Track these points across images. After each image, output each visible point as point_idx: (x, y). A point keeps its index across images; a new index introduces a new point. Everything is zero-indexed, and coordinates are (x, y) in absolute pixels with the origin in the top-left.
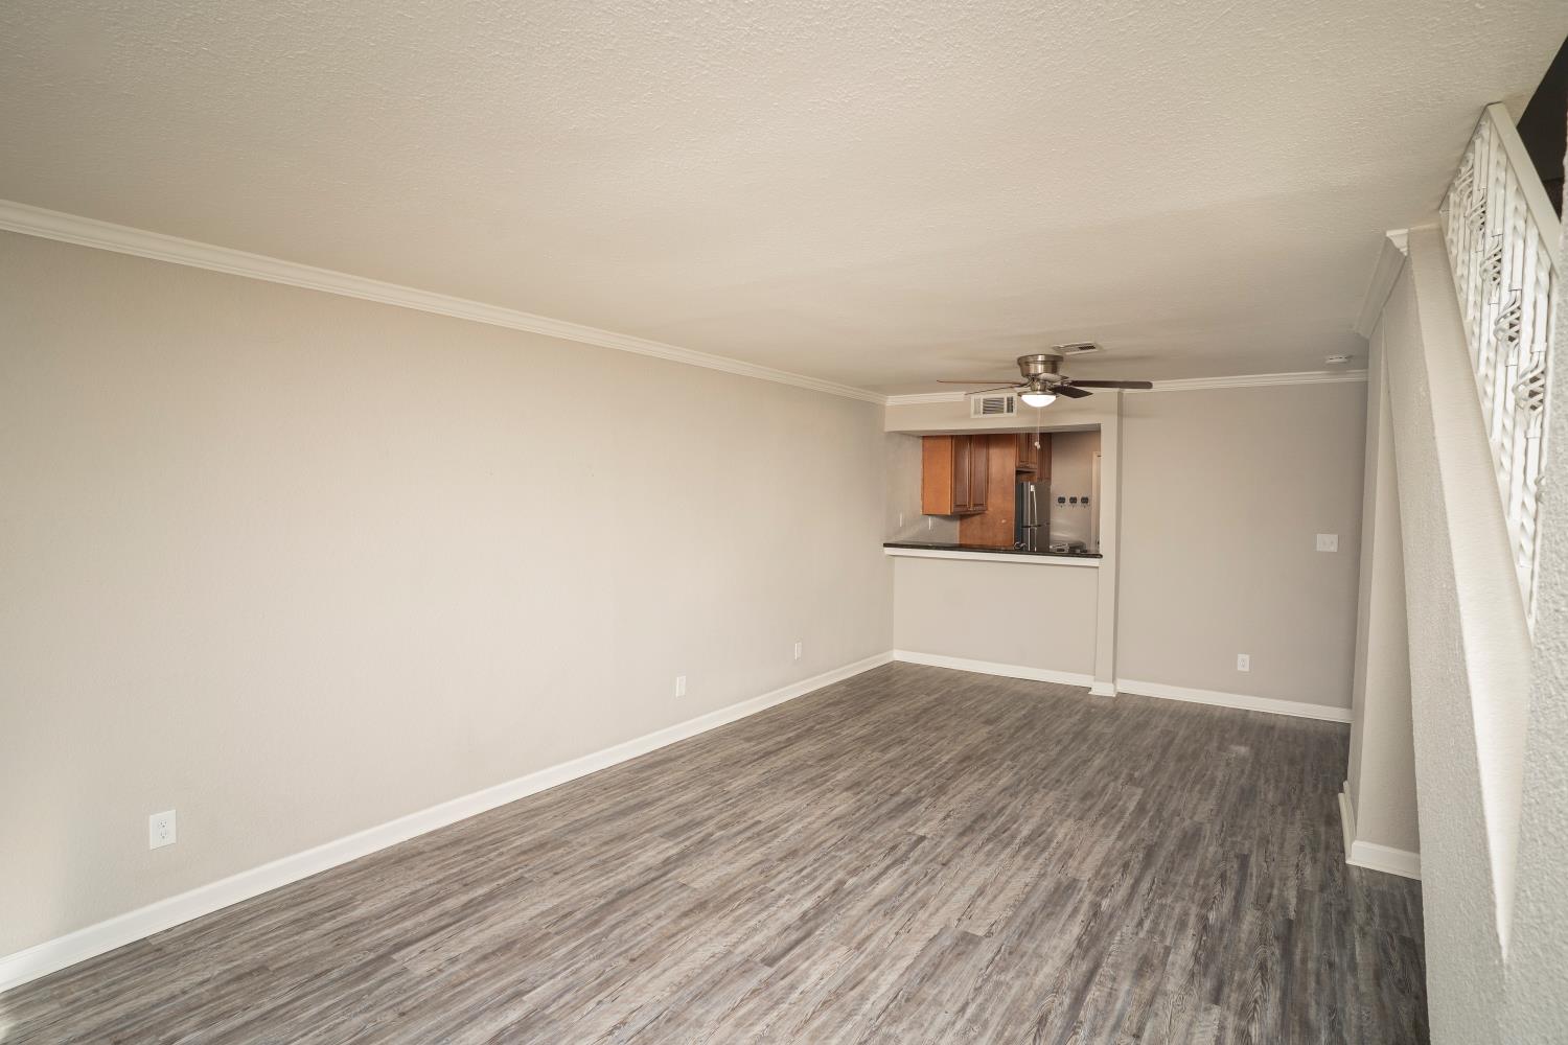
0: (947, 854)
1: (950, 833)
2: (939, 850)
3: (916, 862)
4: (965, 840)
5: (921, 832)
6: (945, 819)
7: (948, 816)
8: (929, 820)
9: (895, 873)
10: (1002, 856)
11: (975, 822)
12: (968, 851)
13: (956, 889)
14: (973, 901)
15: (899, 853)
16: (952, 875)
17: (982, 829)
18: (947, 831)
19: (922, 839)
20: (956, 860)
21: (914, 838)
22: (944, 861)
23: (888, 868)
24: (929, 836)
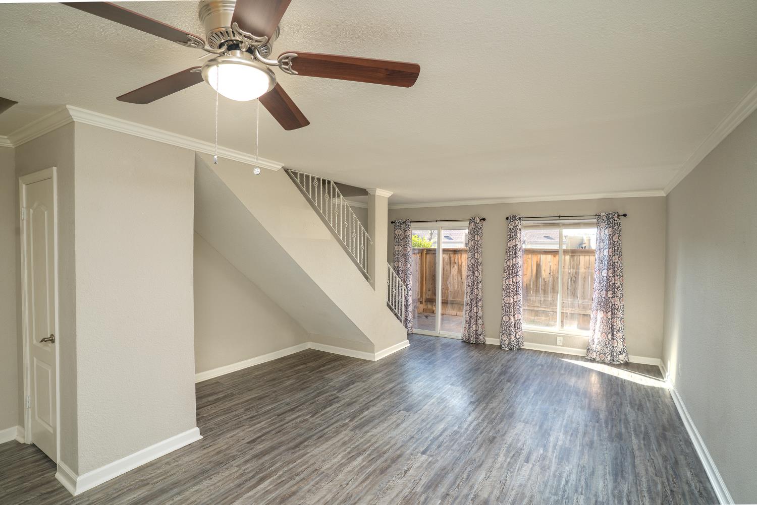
0: (410, 443)
1: (407, 457)
2: (415, 445)
3: (427, 438)
4: (398, 452)
5: (424, 457)
6: (409, 469)
7: (406, 472)
8: (419, 467)
9: (437, 433)
10: (381, 442)
11: (389, 467)
12: (398, 446)
13: (409, 426)
14: (402, 422)
15: (436, 443)
16: (409, 432)
17: (386, 461)
18: (409, 459)
19: (423, 453)
20: (406, 439)
21: (428, 453)
22: (413, 439)
23: (441, 435)
24: (419, 454)
